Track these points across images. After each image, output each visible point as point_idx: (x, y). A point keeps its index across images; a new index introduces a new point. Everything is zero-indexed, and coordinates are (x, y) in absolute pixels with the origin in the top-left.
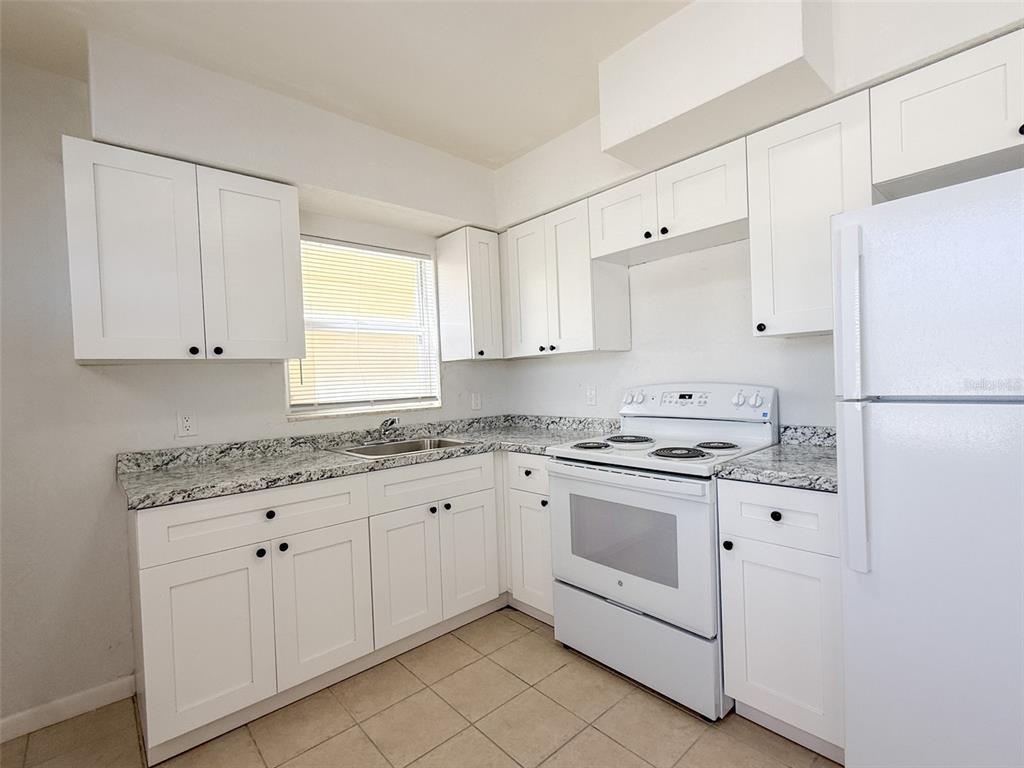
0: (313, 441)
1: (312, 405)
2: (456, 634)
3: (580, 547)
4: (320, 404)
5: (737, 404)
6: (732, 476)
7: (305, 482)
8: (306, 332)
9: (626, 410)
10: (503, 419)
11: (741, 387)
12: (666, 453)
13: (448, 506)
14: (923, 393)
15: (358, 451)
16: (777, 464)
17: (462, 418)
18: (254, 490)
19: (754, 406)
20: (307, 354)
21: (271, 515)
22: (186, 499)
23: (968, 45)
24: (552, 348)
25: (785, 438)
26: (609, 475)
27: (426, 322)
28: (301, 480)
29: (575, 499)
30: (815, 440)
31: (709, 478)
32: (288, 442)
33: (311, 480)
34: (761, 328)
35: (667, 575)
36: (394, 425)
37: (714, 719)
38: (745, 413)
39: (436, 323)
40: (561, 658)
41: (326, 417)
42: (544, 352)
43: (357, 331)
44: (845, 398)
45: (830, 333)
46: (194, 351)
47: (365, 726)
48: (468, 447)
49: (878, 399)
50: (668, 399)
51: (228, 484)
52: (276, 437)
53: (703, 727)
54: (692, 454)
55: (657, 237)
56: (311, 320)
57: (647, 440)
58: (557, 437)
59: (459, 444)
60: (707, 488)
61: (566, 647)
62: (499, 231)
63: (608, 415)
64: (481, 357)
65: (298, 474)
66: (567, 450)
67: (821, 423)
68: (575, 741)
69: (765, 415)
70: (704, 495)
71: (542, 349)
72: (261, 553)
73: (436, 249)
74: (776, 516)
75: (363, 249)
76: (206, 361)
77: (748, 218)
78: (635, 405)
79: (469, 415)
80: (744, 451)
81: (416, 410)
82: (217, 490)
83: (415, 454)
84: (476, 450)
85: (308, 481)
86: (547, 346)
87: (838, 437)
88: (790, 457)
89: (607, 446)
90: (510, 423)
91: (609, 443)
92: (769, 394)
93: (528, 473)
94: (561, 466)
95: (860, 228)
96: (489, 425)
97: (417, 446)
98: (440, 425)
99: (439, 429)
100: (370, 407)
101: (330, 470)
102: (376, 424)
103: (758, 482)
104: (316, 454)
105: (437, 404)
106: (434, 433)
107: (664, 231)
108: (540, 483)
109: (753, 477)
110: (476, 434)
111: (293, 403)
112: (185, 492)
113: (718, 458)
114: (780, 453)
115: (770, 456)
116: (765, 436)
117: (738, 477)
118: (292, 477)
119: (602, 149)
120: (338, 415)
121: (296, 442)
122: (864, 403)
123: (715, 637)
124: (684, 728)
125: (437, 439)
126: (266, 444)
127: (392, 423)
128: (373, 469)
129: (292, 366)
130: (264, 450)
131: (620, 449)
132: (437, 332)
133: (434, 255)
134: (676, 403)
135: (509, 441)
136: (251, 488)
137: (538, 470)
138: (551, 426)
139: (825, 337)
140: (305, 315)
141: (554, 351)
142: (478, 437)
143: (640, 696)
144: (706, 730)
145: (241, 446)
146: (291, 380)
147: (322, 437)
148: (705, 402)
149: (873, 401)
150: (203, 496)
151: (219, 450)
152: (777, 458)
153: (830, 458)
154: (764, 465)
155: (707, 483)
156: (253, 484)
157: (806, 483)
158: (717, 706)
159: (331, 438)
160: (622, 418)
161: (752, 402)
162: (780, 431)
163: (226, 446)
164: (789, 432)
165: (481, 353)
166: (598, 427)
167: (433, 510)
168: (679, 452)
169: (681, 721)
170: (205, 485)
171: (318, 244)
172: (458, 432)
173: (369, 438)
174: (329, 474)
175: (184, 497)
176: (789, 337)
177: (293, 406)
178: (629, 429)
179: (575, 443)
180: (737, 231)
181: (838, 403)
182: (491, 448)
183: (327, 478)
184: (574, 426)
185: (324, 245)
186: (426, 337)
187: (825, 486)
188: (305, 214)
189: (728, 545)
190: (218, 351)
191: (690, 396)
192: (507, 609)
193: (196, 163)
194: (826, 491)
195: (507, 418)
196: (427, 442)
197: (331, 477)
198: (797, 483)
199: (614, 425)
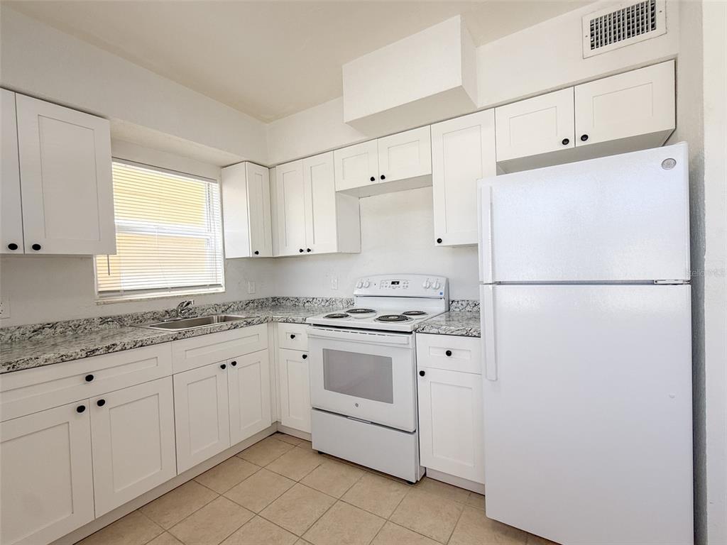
0: (120, 320)
1: (119, 291)
2: (240, 455)
3: (330, 384)
4: (125, 291)
5: (426, 287)
6: (424, 331)
7: (120, 350)
8: (117, 234)
9: (356, 292)
10: (271, 300)
11: (428, 277)
12: (386, 319)
13: (234, 364)
14: (521, 280)
15: (159, 326)
16: (448, 323)
17: (240, 300)
18: (74, 359)
19: (435, 289)
20: (118, 251)
21: (89, 378)
22: (11, 369)
23: (540, 93)
24: (309, 250)
25: (452, 308)
26: (349, 334)
27: (212, 229)
28: (116, 349)
29: (327, 353)
30: (468, 308)
31: (411, 333)
32: (97, 322)
33: (125, 349)
34: (439, 241)
35: (386, 396)
36: (190, 306)
37: (414, 482)
38: (430, 293)
39: (221, 230)
40: (318, 460)
41: (131, 301)
42: (302, 253)
43: (156, 234)
44: (485, 282)
45: (477, 245)
46: (13, 247)
47: (173, 531)
48: (249, 320)
49: (500, 283)
50: (385, 285)
51: (50, 355)
52: (87, 318)
53: (408, 488)
54: (401, 318)
55: (378, 180)
56: (120, 224)
57: (372, 311)
58: (311, 311)
59: (241, 318)
60: (410, 338)
61: (320, 453)
62: (270, 167)
63: (345, 296)
64: (256, 255)
65: (113, 345)
66: (320, 319)
67: (471, 298)
68: (331, 511)
69: (441, 294)
70: (408, 344)
71: (301, 251)
72: (81, 409)
73: (220, 176)
74: (449, 353)
75: (162, 171)
76: (24, 256)
77: (432, 175)
78: (363, 289)
79: (245, 297)
80: (430, 316)
81: (205, 294)
82: (41, 361)
83: (209, 326)
84: (254, 322)
85: (122, 350)
86: (305, 249)
87: (481, 306)
88: (455, 319)
89: (348, 316)
90: (276, 303)
91: (349, 314)
92: (443, 281)
93: (293, 337)
94: (317, 331)
95: (491, 188)
96: (261, 304)
97: (208, 321)
98: (224, 306)
99: (223, 308)
100: (168, 293)
101: (141, 341)
102: (174, 306)
103: (439, 334)
104: (122, 330)
105: (221, 290)
106: (219, 311)
107: (383, 177)
108: (302, 343)
109: (435, 331)
110: (251, 311)
111: (100, 290)
112: (10, 364)
113: (416, 320)
114: (450, 316)
115: (444, 319)
116: (440, 306)
117: (428, 331)
118: (108, 348)
119: (345, 121)
120: (141, 299)
121: (104, 320)
122: (494, 285)
123: (415, 431)
124: (397, 490)
125: (223, 316)
126: (77, 323)
127: (188, 304)
128: (176, 339)
129: (100, 261)
130: (76, 329)
131: (356, 318)
132: (221, 237)
133: (220, 180)
134: (390, 287)
135: (278, 315)
136: (71, 358)
137: (300, 334)
138: (307, 304)
139: (473, 248)
140: (116, 221)
141: (310, 253)
142: (254, 313)
143: (370, 477)
144: (410, 490)
145: (53, 326)
146: (98, 272)
147: (126, 316)
148: (407, 287)
149: (498, 284)
150: (27, 366)
151: (32, 330)
152: (448, 319)
153: (476, 318)
154: (442, 323)
155: (410, 336)
156: (74, 355)
157: (464, 333)
158: (416, 474)
159: (135, 317)
160: (355, 297)
161: (434, 286)
162: (450, 303)
163: (38, 326)
164: (454, 304)
165: (257, 253)
166: (339, 304)
167: (223, 367)
168: (393, 318)
169: (395, 486)
170: (28, 357)
171: (124, 165)
172: (238, 310)
173: (168, 317)
174: (140, 344)
175: (9, 368)
176: (454, 247)
177: (100, 292)
178: (360, 304)
179: (327, 314)
180: (426, 181)
181: (480, 286)
182: (266, 320)
183: (139, 347)
184: (323, 304)
185: (128, 166)
186: (213, 240)
187: (474, 334)
188: (116, 141)
189: (422, 373)
190: (37, 247)
191: (398, 283)
192: (278, 433)
193: (16, 92)
194: (475, 336)
195: (274, 299)
196: (215, 318)
197: (142, 346)
198: (460, 333)
199: (350, 302)
